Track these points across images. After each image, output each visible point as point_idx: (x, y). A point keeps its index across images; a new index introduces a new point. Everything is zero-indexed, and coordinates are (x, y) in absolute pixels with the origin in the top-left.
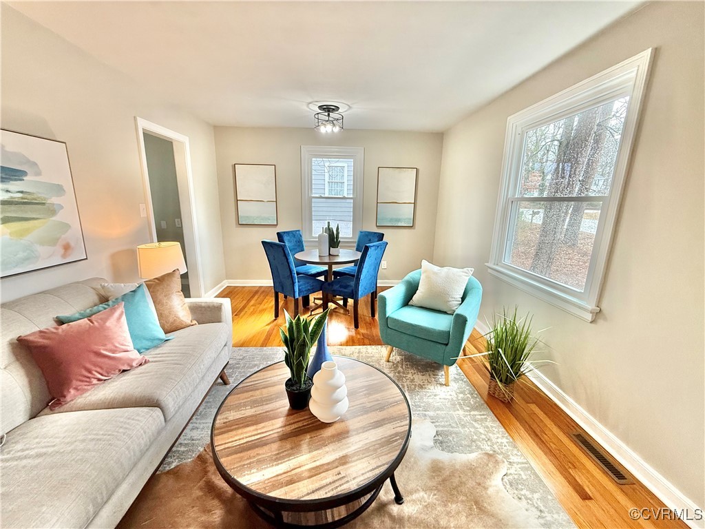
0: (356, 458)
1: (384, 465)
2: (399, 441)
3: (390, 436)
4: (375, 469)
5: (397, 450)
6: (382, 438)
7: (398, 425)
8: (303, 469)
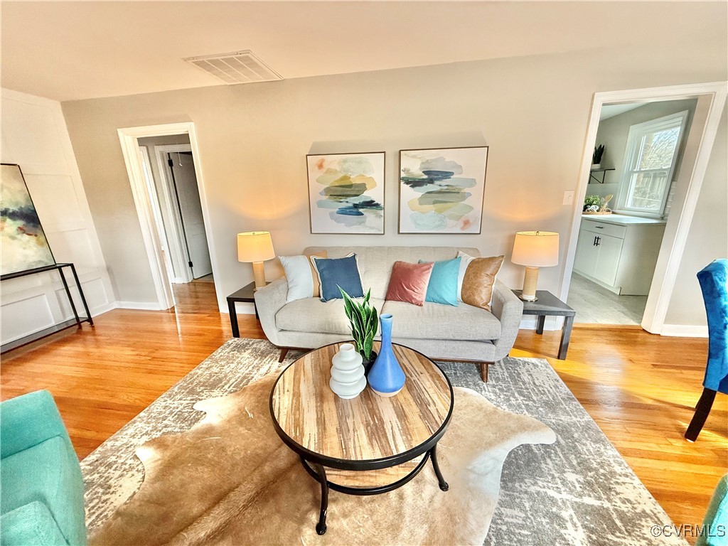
0: (294, 401)
1: (279, 416)
2: (293, 433)
3: (303, 429)
4: (279, 410)
5: (286, 429)
6: (303, 422)
7: (312, 439)
8: (302, 376)
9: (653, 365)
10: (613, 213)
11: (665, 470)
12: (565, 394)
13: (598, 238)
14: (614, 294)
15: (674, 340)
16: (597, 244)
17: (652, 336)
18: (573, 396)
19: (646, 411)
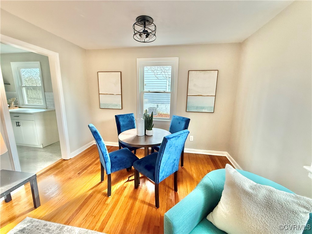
9: (78, 174)
10: (19, 107)
11: (115, 218)
12: (56, 229)
13: (18, 122)
14: (40, 148)
15: (76, 157)
16: (19, 126)
17: (69, 160)
18: (62, 225)
19: (92, 198)
